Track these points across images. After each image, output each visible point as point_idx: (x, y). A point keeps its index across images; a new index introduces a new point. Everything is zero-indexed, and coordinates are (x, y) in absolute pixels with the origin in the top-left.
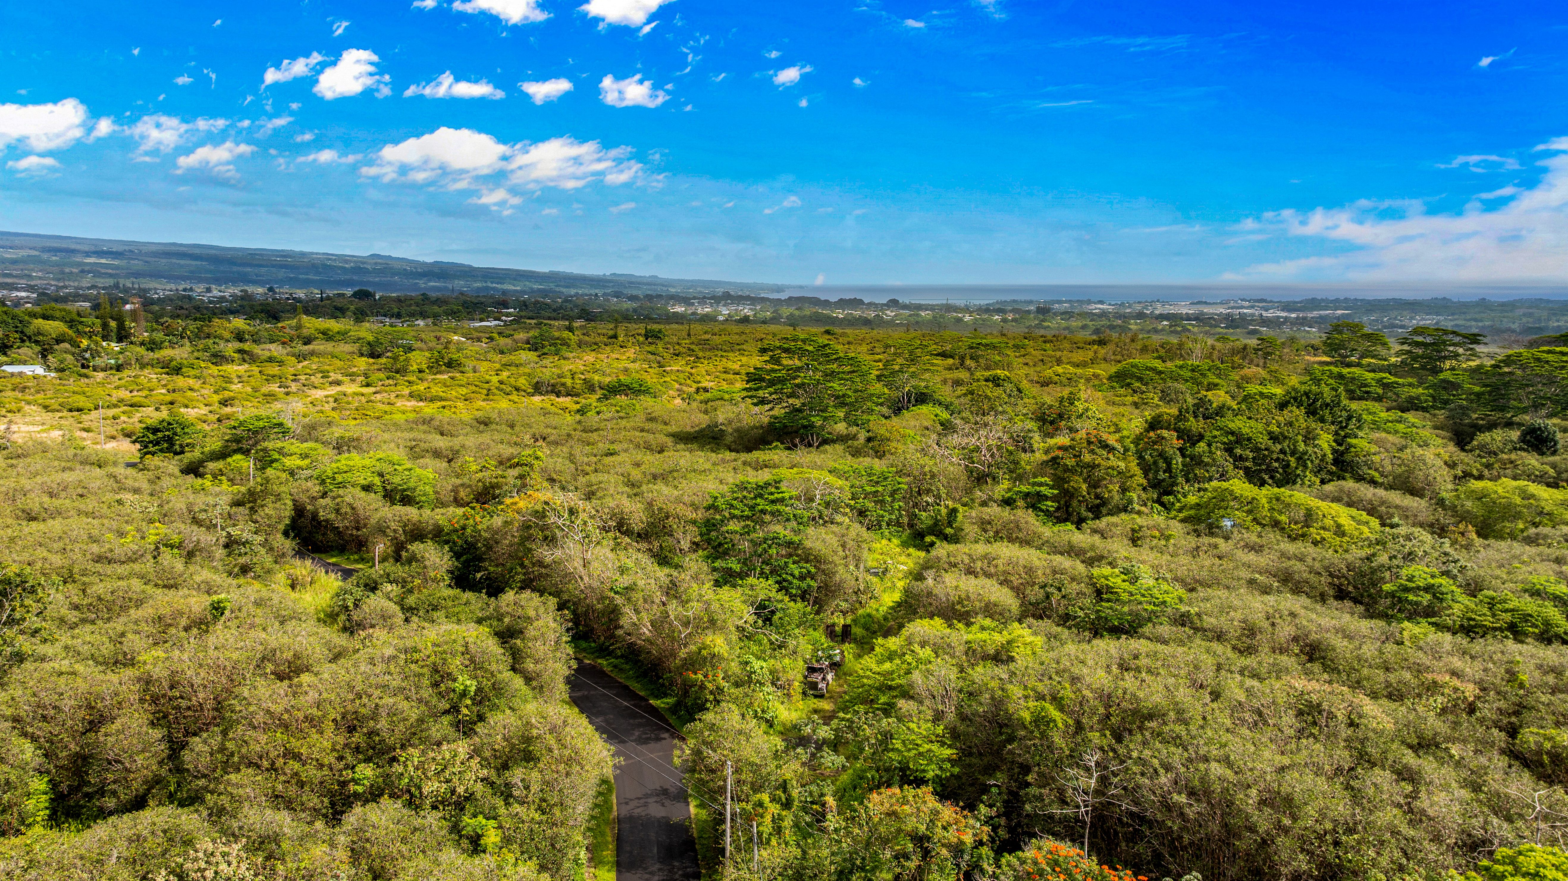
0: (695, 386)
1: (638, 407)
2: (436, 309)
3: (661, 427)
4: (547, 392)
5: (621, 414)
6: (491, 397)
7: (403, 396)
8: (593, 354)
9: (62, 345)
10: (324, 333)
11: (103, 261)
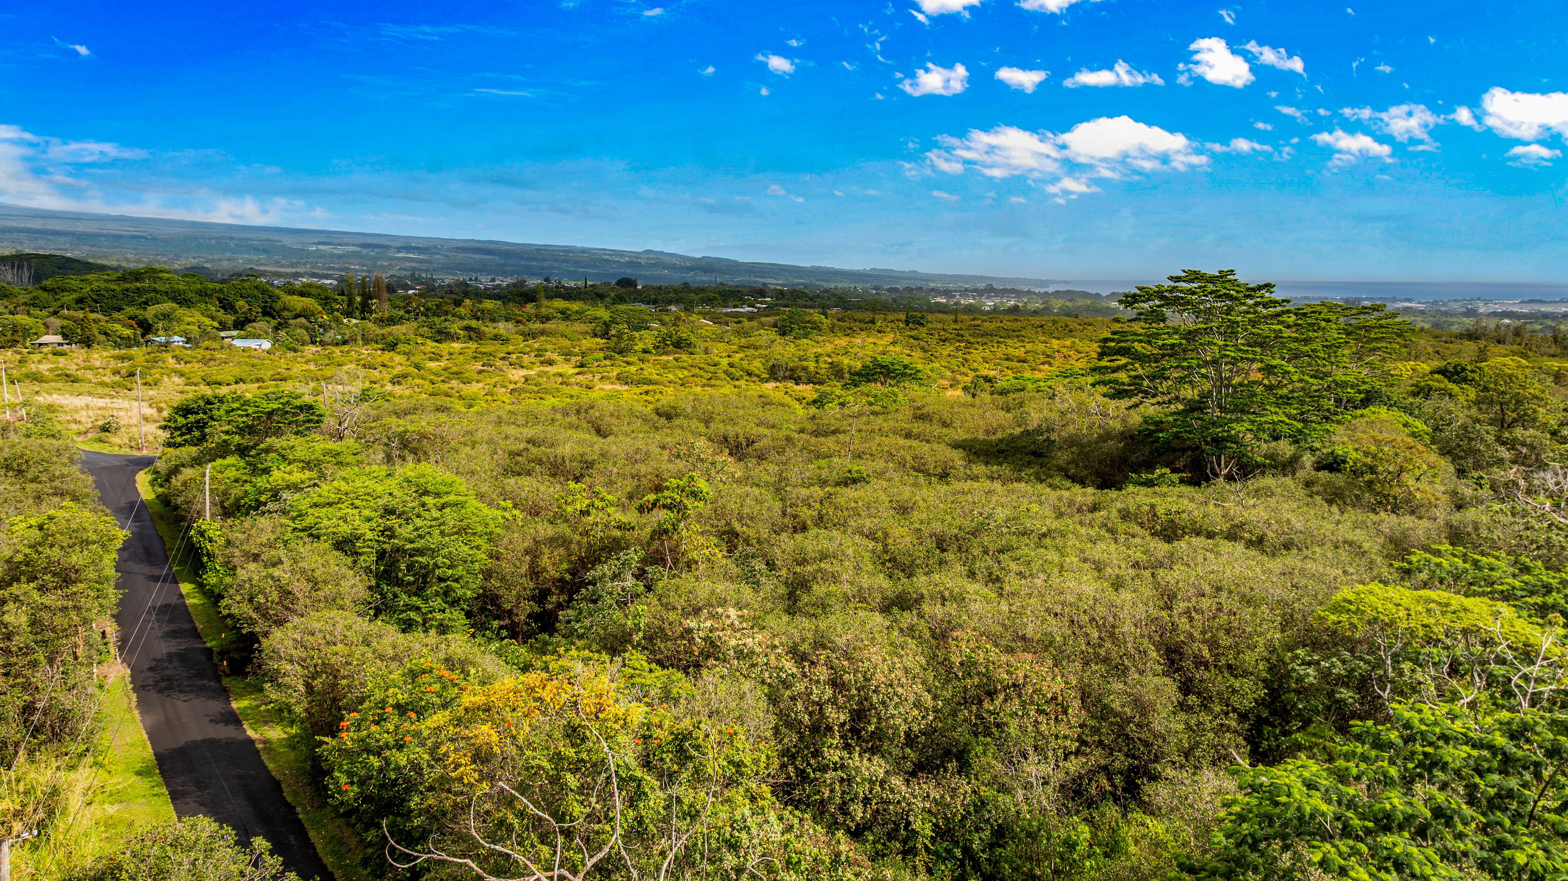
0: (972, 374)
1: (901, 397)
2: (693, 296)
3: (938, 430)
4: (785, 378)
5: (876, 408)
6: (713, 382)
7: (609, 378)
8: (847, 338)
9: (298, 320)
10: (562, 313)
11: (411, 256)
